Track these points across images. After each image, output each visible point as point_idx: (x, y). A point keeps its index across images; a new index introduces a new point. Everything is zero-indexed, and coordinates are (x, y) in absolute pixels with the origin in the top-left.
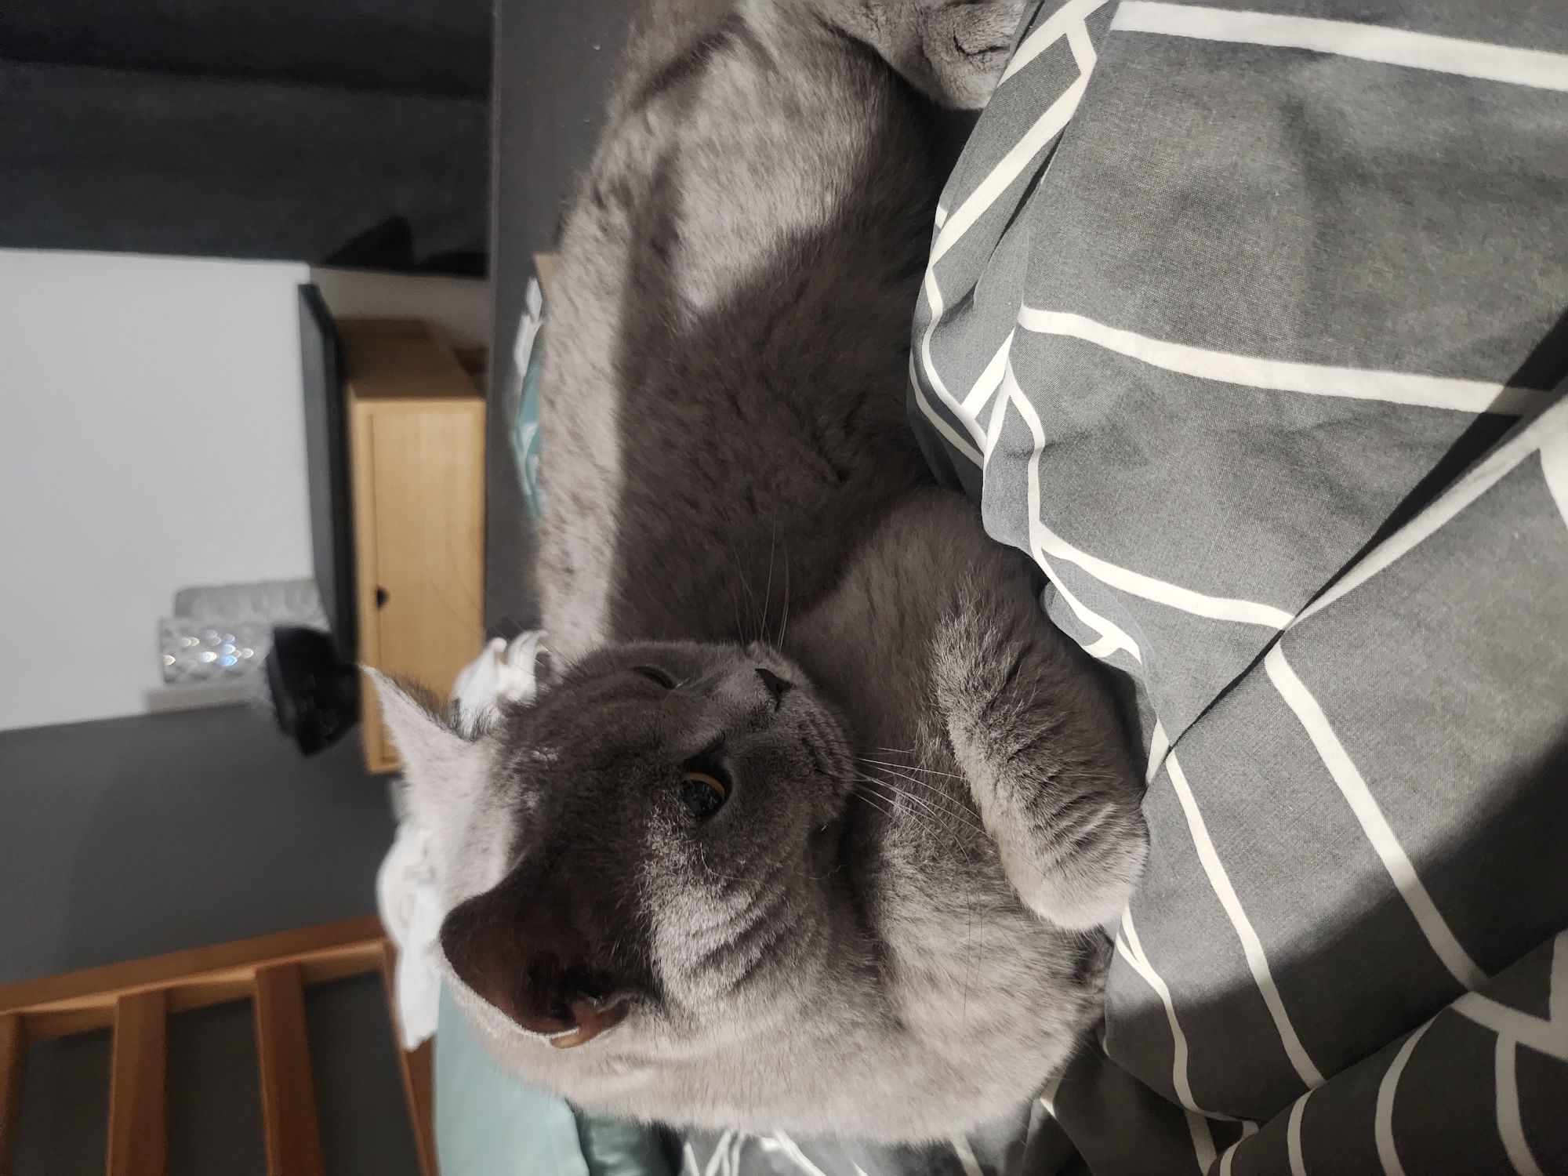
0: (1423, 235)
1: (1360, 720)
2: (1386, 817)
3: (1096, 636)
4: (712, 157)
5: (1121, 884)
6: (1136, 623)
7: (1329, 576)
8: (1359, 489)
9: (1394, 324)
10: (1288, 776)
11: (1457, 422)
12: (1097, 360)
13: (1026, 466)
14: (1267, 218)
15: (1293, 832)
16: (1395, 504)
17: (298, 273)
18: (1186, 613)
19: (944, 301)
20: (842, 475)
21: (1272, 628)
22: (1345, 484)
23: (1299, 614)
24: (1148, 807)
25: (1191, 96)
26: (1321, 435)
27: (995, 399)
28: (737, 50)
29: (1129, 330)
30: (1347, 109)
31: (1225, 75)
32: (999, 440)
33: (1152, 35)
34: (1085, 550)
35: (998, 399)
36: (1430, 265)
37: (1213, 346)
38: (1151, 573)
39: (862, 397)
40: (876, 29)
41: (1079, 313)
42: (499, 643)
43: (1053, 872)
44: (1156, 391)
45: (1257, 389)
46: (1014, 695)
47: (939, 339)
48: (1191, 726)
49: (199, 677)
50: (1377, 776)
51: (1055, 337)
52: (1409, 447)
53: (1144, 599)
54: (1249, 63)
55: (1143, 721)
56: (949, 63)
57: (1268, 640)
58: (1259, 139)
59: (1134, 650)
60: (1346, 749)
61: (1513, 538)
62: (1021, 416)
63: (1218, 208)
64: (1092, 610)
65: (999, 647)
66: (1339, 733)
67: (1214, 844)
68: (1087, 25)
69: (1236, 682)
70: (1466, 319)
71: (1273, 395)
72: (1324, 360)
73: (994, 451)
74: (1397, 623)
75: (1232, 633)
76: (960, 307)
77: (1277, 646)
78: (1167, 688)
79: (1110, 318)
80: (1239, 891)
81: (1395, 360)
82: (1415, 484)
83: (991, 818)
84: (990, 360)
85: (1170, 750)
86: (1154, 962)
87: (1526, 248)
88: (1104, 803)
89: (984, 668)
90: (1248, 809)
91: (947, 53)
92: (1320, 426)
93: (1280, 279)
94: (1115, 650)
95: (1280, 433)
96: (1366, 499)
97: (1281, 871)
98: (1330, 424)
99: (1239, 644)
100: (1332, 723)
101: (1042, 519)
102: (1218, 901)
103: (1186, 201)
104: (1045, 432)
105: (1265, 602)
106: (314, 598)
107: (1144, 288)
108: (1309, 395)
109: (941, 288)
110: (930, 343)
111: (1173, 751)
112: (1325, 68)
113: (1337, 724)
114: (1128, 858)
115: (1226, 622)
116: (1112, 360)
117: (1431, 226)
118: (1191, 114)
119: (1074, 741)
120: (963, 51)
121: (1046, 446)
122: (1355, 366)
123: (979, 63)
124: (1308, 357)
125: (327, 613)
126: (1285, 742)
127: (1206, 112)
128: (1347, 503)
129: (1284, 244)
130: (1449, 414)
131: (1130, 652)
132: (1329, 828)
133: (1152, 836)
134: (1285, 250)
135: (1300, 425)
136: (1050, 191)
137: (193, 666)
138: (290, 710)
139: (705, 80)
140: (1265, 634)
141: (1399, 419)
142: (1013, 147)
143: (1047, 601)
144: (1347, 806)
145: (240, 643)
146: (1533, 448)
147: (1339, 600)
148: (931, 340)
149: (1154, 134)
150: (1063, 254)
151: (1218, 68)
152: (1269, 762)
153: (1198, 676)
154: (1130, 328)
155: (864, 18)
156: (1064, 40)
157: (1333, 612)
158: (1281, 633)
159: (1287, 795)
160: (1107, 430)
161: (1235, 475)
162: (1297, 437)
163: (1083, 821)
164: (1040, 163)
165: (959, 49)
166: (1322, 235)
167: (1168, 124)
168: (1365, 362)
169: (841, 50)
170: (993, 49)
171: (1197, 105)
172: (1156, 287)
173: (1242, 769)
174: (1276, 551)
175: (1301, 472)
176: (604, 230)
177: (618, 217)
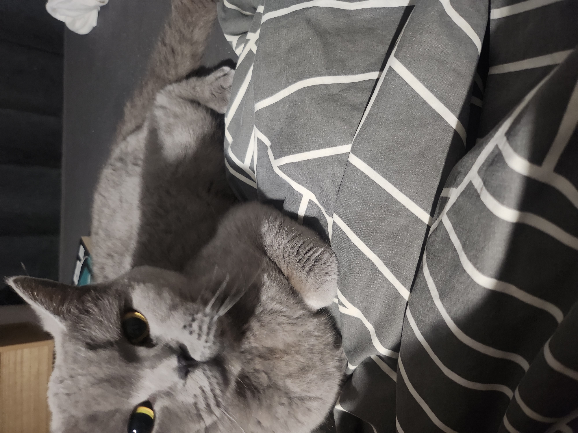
0: (347, 43)
1: (379, 161)
2: (396, 187)
3: (301, 196)
7: (356, 128)
8: (355, 104)
9: (348, 64)
10: (367, 193)
12: (279, 105)
13: (267, 154)
14: (310, 45)
15: (375, 211)
18: (323, 157)
19: (232, 137)
21: (347, 153)
22: (351, 104)
23: (352, 142)
25: (284, 27)
26: (341, 93)
29: (285, 88)
30: (321, 19)
31: (290, 19)
36: (352, 50)
37: (307, 78)
38: (310, 149)
44: (296, 99)
45: (321, 85)
50: (389, 176)
54: (295, 14)
58: (303, 28)
59: (314, 198)
60: (378, 172)
61: (393, 88)
62: (262, 141)
63: (298, 48)
66: (376, 170)
67: (355, 234)
68: (256, 44)
70: (364, 59)
71: (325, 85)
72: (335, 74)
74: (376, 126)
75: (337, 158)
79: (279, 88)
80: (368, 244)
81: (352, 72)
87: (371, 41)
90: (360, 213)
92: (340, 91)
93: (318, 57)
95: (330, 95)
96: (358, 106)
98: (342, 90)
99: (340, 162)
100: (372, 167)
101: (275, 159)
102: (363, 254)
103: (289, 51)
104: (269, 141)
105: (343, 144)
107: (286, 75)
108: (334, 84)
109: (231, 134)
111: (334, 213)
112: (313, 10)
115: (335, 155)
116: (282, 102)
117: (348, 41)
118: (285, 31)
121: (271, 144)
122: (343, 75)
124: (331, 74)
126: (362, 183)
127: (288, 28)
128: (353, 107)
131: (313, 200)
132: (383, 202)
134: (317, 50)
135: (335, 92)
140: (346, 156)
141: (357, 85)
144: (385, 191)
146: (389, 66)
147: (360, 129)
148: (231, 147)
149: (277, 39)
152: (360, 193)
153: (333, 178)
156: (251, 50)
157: (360, 133)
159: (369, 200)
161: (323, 108)
162: (335, 95)
165: (223, 88)
166: (324, 46)
167: (280, 35)
168: (345, 74)
171: (286, 28)
172: (288, 72)
173: (354, 201)
174: (340, 126)
175: (339, 103)
176: (114, 170)
177: (119, 165)
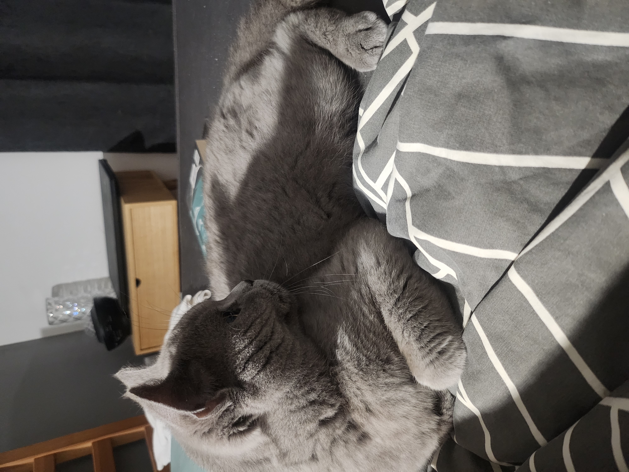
0: (554, 102)
1: (549, 293)
3: (438, 270)
4: (268, 96)
5: (457, 369)
6: (455, 263)
7: (530, 237)
8: (538, 202)
9: (546, 137)
10: (521, 319)
11: (574, 173)
12: (430, 160)
13: (404, 204)
14: (493, 100)
15: (526, 342)
16: (553, 207)
17: (99, 155)
18: (474, 257)
19: (365, 144)
20: (329, 215)
21: (509, 260)
22: (533, 201)
23: (520, 253)
24: (465, 337)
25: (459, 56)
26: (522, 182)
27: (389, 180)
28: (275, 55)
29: (442, 147)
30: (520, 57)
31: (472, 47)
32: (392, 196)
33: (442, 35)
34: (432, 235)
35: (391, 179)
36: (558, 114)
37: (476, 150)
38: (459, 241)
39: (334, 185)
40: (329, 43)
41: (421, 142)
42: (189, 297)
43: (429, 366)
44: (455, 170)
45: (495, 166)
46: (407, 295)
47: (364, 158)
48: (480, 302)
49: (63, 321)
50: (558, 315)
51: (412, 153)
52: (556, 184)
53: (457, 253)
54: (481, 42)
55: (460, 302)
56: (359, 54)
57: (508, 265)
58: (487, 71)
59: (454, 274)
60: (544, 306)
61: (603, 216)
62: (401, 185)
63: (474, 98)
64: (436, 259)
65: (398, 277)
66: (541, 299)
67: (494, 350)
68: (414, 35)
69: (497, 283)
70: (573, 134)
71: (501, 168)
72: (520, 153)
73: (390, 200)
74: (560, 253)
75: (494, 263)
76: (372, 145)
77: (513, 267)
78: (469, 287)
79: (434, 143)
80: (506, 368)
81: (547, 151)
82: (560, 198)
83: (402, 347)
84: (385, 165)
85: (472, 313)
86: (473, 401)
87: (593, 104)
88: (448, 336)
89: (393, 285)
90: (507, 334)
91: (358, 50)
92: (521, 179)
93: (500, 123)
94: (446, 274)
95: (505, 182)
96: (542, 206)
97: (523, 358)
98: (525, 178)
99: (497, 268)
100: (538, 296)
101: (413, 224)
102: (498, 373)
103: (460, 96)
104: (411, 190)
105: (506, 250)
106: (110, 285)
107: (447, 131)
108: (515, 167)
109: (363, 139)
110: (361, 161)
111: (474, 313)
112: (510, 42)
113: (540, 296)
114: (459, 358)
115: (491, 259)
116: (436, 160)
117: (556, 99)
118: (460, 63)
119: (433, 312)
120: (364, 49)
121: (412, 196)
122: (532, 154)
123: (371, 53)
124: (514, 152)
125: (115, 291)
126: (519, 305)
127: (465, 62)
128: (534, 208)
129: (500, 110)
130: (571, 170)
131: (452, 275)
132: (540, 338)
133: (468, 350)
134: (501, 112)
135: (513, 179)
136: (406, 97)
137: (61, 317)
138: (102, 332)
139: (263, 67)
140: (507, 262)
141: (551, 173)
142: (388, 82)
143: (416, 258)
144: (547, 329)
145: (79, 306)
146: (607, 180)
147: (536, 246)
148: (361, 159)
149: (446, 72)
150: (413, 121)
151: (469, 45)
152: (513, 314)
153: (481, 281)
154: (442, 146)
155: (324, 39)
156: (405, 40)
157: (534, 251)
158: (513, 262)
159: (522, 327)
160: (437, 187)
161: (490, 200)
162: (512, 183)
163: (440, 344)
164: (399, 88)
165: (363, 48)
166: (515, 105)
167: (451, 68)
168: (536, 152)
169: (316, 52)
170: (376, 47)
171: (462, 59)
172: (452, 130)
173: (502, 318)
174: (508, 229)
175: (515, 197)
176: (226, 127)
177: (232, 122)
